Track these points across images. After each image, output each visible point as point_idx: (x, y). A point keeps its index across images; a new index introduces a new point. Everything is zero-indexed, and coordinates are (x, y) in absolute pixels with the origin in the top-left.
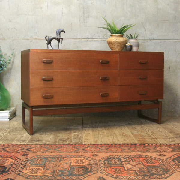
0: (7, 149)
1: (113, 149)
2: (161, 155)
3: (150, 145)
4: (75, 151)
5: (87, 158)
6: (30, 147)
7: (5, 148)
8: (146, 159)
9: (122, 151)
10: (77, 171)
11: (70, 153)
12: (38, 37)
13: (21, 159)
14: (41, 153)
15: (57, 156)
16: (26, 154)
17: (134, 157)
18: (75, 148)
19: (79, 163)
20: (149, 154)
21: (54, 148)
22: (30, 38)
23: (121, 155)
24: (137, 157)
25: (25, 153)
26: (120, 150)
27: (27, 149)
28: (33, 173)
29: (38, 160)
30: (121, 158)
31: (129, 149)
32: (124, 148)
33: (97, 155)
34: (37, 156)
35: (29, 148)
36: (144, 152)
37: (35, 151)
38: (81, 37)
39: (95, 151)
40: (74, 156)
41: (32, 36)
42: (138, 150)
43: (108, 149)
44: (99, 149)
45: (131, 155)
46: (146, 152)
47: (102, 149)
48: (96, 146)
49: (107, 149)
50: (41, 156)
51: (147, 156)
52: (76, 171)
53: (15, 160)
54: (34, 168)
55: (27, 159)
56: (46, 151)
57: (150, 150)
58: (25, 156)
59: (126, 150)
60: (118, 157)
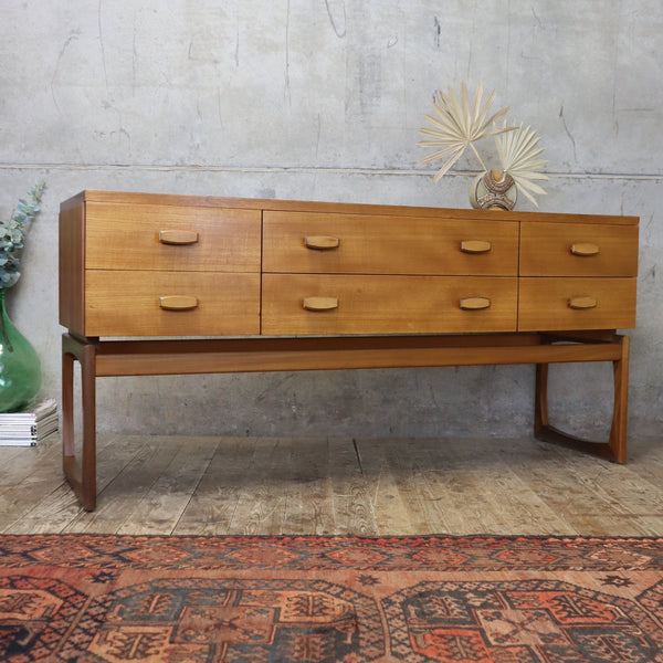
0: (40, 554)
1: (433, 556)
2: (616, 581)
3: (567, 540)
4: (294, 561)
5: (339, 590)
6: (125, 547)
7: (35, 550)
8: (563, 596)
9: (467, 566)
10: (302, 649)
11: (274, 572)
12: (204, 161)
13: (87, 597)
14: (166, 573)
15: (226, 585)
16: (109, 575)
17: (515, 590)
18: (293, 549)
19: (307, 614)
20: (567, 577)
21: (214, 551)
22: (177, 165)
23: (465, 582)
24: (528, 591)
25: (105, 570)
26: (457, 561)
27: (115, 555)
28: (131, 654)
29: (153, 597)
30: (466, 593)
31: (490, 557)
32: (473, 552)
33: (374, 581)
34: (150, 583)
35: (124, 551)
36: (547, 570)
37: (144, 560)
38: (350, 165)
39: (366, 566)
40: (290, 585)
41: (182, 161)
42: (525, 562)
43: (415, 556)
44: (380, 558)
45: (502, 582)
46: (554, 570)
47: (391, 556)
48: (368, 545)
49: (410, 556)
50: (167, 584)
51: (564, 587)
52: (297, 647)
53: (65, 599)
54: (136, 635)
55: (113, 594)
56: (187, 561)
57: (569, 562)
58: (104, 582)
59: (482, 561)
60: (454, 588)
